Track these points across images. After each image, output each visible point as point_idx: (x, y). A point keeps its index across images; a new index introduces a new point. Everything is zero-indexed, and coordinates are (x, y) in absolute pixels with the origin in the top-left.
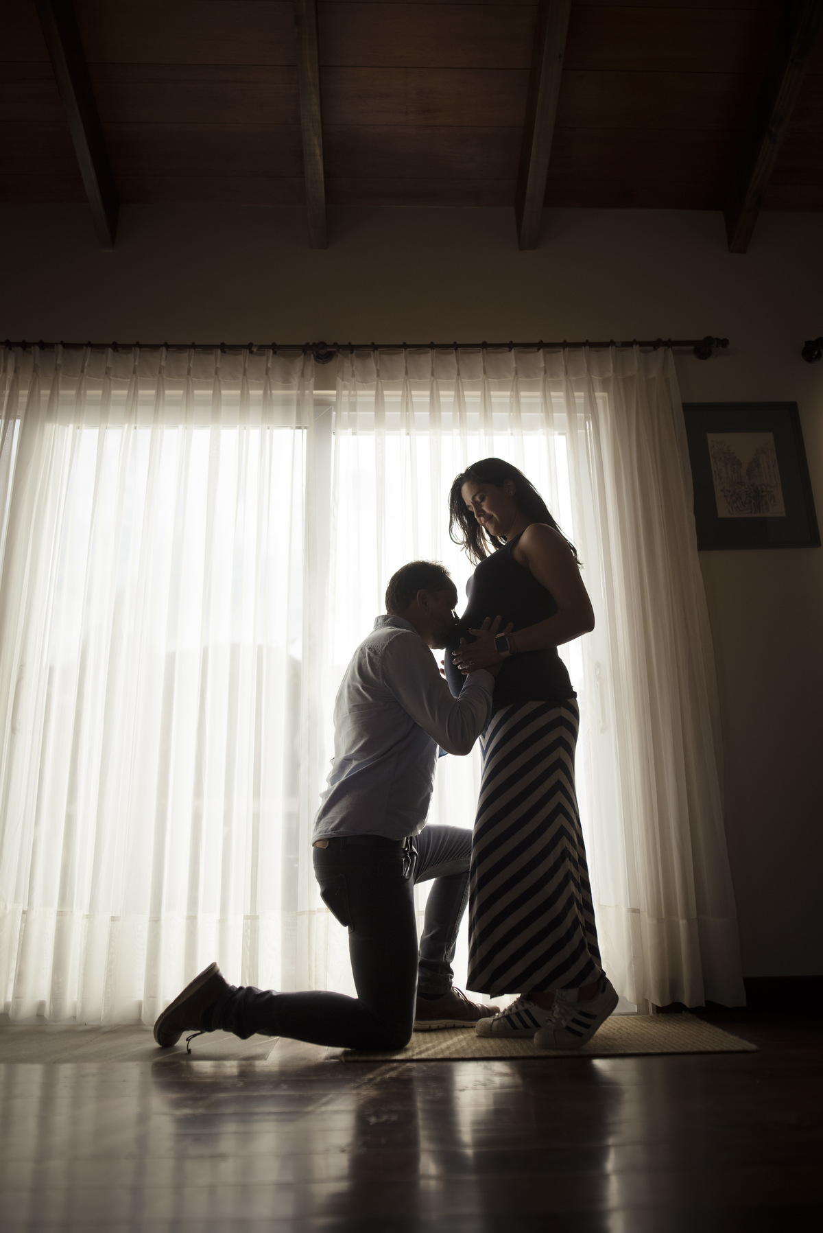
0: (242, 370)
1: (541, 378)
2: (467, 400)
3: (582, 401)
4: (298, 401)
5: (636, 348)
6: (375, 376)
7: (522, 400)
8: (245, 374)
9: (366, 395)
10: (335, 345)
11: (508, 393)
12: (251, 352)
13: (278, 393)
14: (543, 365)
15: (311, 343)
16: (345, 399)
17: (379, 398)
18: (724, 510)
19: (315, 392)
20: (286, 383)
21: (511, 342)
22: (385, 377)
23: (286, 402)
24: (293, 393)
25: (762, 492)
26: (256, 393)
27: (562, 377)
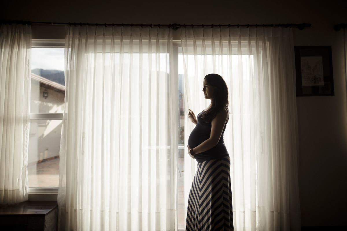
0: (149, 34)
1: (248, 37)
2: (223, 43)
3: (262, 44)
4: (168, 43)
5: (280, 27)
6: (193, 36)
7: (242, 44)
8: (150, 36)
9: (191, 42)
10: (179, 25)
11: (237, 42)
12: (151, 27)
13: (161, 41)
14: (249, 33)
15: (171, 24)
16: (183, 43)
17: (194, 43)
18: (304, 83)
19: (173, 41)
20: (163, 38)
21: (238, 24)
22: (196, 36)
23: (163, 44)
24: (166, 41)
25: (317, 77)
26: (154, 41)
27: (255, 37)
